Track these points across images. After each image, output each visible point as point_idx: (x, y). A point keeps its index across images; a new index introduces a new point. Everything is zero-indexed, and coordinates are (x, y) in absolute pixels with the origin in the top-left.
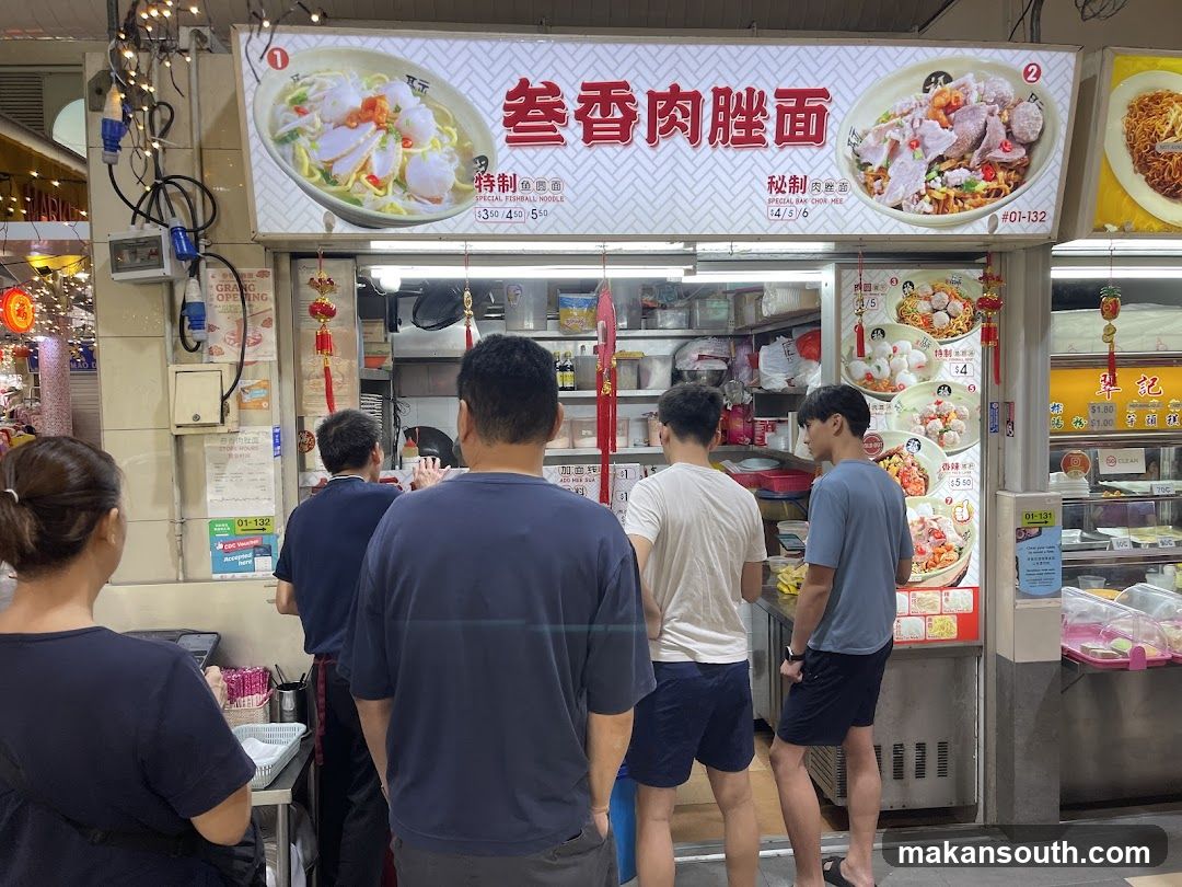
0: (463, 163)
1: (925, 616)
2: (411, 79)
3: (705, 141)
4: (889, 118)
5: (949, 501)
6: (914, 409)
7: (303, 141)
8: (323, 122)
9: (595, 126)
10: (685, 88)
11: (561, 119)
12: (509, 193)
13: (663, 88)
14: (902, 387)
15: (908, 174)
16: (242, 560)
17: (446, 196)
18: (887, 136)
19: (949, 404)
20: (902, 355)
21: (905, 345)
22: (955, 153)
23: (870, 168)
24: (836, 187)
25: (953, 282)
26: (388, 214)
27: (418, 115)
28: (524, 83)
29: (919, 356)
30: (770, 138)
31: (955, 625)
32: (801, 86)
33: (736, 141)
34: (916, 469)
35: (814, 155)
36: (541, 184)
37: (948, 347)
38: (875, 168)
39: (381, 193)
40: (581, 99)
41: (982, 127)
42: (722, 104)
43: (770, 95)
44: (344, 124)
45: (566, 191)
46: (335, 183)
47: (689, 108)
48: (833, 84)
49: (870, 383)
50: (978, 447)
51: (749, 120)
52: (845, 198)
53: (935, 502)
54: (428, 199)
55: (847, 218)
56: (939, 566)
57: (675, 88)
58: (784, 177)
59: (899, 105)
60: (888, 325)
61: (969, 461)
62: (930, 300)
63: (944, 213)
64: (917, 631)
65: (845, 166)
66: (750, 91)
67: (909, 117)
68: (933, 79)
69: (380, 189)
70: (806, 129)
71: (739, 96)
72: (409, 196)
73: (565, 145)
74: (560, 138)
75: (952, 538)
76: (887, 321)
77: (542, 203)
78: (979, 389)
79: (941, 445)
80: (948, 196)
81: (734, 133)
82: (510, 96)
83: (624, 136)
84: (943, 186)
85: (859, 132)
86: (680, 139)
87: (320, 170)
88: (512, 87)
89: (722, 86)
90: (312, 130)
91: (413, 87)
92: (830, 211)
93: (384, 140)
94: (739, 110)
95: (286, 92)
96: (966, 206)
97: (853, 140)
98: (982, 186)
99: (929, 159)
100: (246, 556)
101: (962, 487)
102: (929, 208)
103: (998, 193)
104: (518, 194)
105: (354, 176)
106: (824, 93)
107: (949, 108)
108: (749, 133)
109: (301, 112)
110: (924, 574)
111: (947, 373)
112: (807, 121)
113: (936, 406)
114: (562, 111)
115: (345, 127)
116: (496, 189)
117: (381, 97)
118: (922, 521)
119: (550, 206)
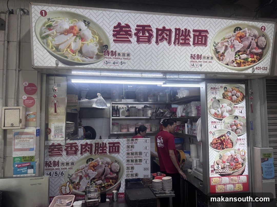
0: (100, 47)
1: (234, 184)
2: (85, 21)
3: (173, 43)
4: (224, 39)
5: (239, 150)
6: (228, 123)
7: (50, 38)
8: (57, 33)
9: (140, 38)
10: (167, 28)
11: (130, 35)
12: (114, 57)
13: (160, 27)
14: (225, 117)
15: (230, 55)
16: (23, 170)
17: (95, 57)
18: (224, 44)
19: (238, 121)
20: (224, 107)
21: (225, 105)
22: (243, 50)
23: (219, 53)
24: (210, 58)
25: (237, 88)
26: (76, 61)
27: (87, 32)
28: (119, 24)
29: (229, 108)
30: (191, 43)
31: (242, 187)
32: (200, 29)
33: (181, 44)
34: (229, 140)
35: (204, 49)
36: (124, 55)
37: (237, 105)
38: (221, 53)
39: (74, 55)
40: (136, 29)
41: (250, 43)
42: (177, 33)
43: (191, 31)
44: (63, 34)
45: (131, 57)
46: (60, 51)
47: (168, 33)
48: (209, 29)
49: (216, 115)
50: (246, 134)
51: (185, 37)
52: (212, 61)
53: (235, 150)
54: (89, 57)
55: (213, 67)
56: (237, 169)
57: (164, 28)
58: (195, 55)
59: (228, 36)
60: (220, 99)
61: (244, 138)
62: (231, 92)
63: (240, 67)
64: (232, 189)
65: (212, 52)
66: (186, 30)
67: (230, 39)
68: (237, 29)
69: (74, 53)
70: (202, 41)
71: (183, 31)
72: (82, 56)
73: (131, 43)
74: (130, 41)
75: (240, 160)
76: (220, 98)
77: (124, 60)
78: (245, 117)
79: (236, 133)
80: (241, 62)
81: (181, 41)
82: (115, 27)
83: (149, 41)
84: (240, 59)
85: (216, 42)
86: (165, 43)
87: (55, 47)
88: (115, 25)
89: (178, 27)
90: (53, 35)
91: (85, 23)
92: (208, 65)
93: (75, 39)
94: (182, 35)
95: (45, 23)
96: (246, 65)
97: (215, 45)
98: (250, 59)
99: (236, 51)
100: (25, 169)
101: (242, 145)
102: (236, 65)
103: (254, 62)
104: (117, 57)
105: (66, 50)
106: (206, 31)
107: (241, 37)
108: (185, 42)
109: (50, 30)
110: (233, 171)
111: (237, 113)
112: (202, 39)
113: (234, 122)
114: (131, 33)
115: (63, 35)
116: (110, 55)
117: (75, 26)
118: (232, 155)
119: (126, 61)
